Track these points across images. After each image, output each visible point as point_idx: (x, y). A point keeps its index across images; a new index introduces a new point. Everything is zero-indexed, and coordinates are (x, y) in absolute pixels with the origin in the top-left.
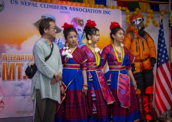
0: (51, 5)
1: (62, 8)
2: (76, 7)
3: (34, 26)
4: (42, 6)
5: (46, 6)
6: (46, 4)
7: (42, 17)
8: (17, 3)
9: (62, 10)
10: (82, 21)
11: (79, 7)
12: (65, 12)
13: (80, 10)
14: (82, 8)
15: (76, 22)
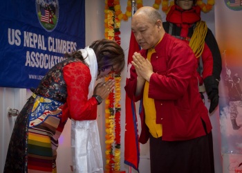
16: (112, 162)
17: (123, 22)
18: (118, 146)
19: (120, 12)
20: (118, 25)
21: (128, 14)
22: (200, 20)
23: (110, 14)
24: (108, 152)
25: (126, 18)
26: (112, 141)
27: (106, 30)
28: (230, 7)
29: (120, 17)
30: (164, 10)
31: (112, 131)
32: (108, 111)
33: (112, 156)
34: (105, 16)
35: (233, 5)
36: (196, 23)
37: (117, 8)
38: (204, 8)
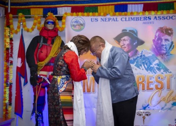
0: (133, 17)
1: (145, 18)
2: (162, 16)
3: (114, 40)
4: (123, 19)
5: (127, 19)
6: (127, 17)
7: (123, 30)
8: (97, 20)
9: (145, 21)
10: (171, 30)
11: (166, 16)
12: (148, 23)
13: (168, 18)
14: (171, 15)
15: (162, 32)
16: (7, 113)
17: (15, 34)
18: (10, 104)
19: (13, 29)
20: (12, 36)
21: (18, 30)
22: (58, 35)
23: (8, 30)
24: (4, 108)
25: (16, 32)
26: (7, 101)
27: (5, 39)
28: (74, 30)
29: (13, 31)
30: (38, 29)
31: (7, 96)
32: (5, 85)
33: (6, 110)
34: (5, 31)
35: (75, 28)
36: (55, 37)
37: (11, 26)
38: (60, 29)
